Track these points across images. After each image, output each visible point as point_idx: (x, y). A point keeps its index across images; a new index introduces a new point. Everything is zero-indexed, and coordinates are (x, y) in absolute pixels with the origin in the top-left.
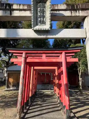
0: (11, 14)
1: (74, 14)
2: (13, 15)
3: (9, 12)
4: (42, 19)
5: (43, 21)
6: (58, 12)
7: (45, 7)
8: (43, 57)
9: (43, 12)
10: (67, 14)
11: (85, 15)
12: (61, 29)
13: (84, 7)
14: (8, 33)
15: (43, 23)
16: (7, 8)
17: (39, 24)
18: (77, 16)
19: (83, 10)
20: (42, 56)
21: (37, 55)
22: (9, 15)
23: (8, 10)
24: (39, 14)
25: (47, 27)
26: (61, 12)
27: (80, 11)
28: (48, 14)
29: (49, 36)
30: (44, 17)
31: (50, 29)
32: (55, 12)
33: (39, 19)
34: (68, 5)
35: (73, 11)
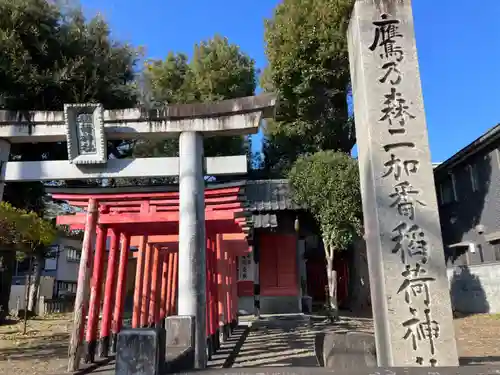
0: (30, 132)
1: (156, 128)
2: (34, 134)
3: (26, 128)
4: (88, 142)
5: (91, 146)
6: (124, 125)
7: (91, 121)
8: (140, 209)
9: (89, 129)
10: (143, 128)
11: (179, 130)
12: (126, 159)
13: (175, 115)
14: (23, 171)
15: (91, 149)
16: (24, 120)
17: (84, 152)
18: (161, 133)
19: (173, 119)
20: (139, 206)
21: (120, 203)
22: (27, 135)
23: (24, 124)
24: (82, 134)
25: (98, 156)
26: (129, 125)
27: (168, 122)
28: (98, 134)
29: (105, 175)
30: (91, 139)
31: (104, 162)
32: (118, 125)
33: (83, 143)
34: (143, 110)
35: (153, 123)
